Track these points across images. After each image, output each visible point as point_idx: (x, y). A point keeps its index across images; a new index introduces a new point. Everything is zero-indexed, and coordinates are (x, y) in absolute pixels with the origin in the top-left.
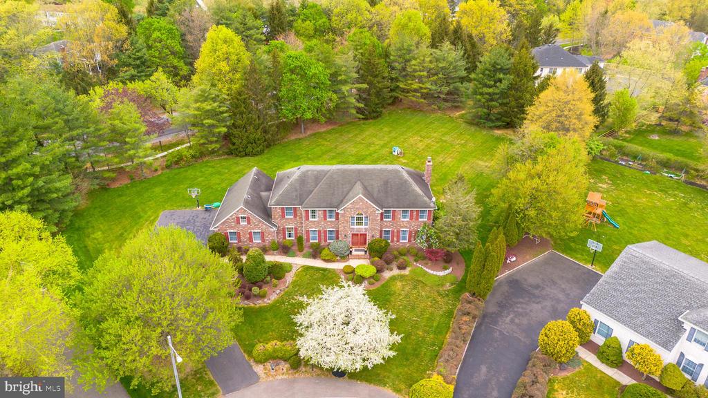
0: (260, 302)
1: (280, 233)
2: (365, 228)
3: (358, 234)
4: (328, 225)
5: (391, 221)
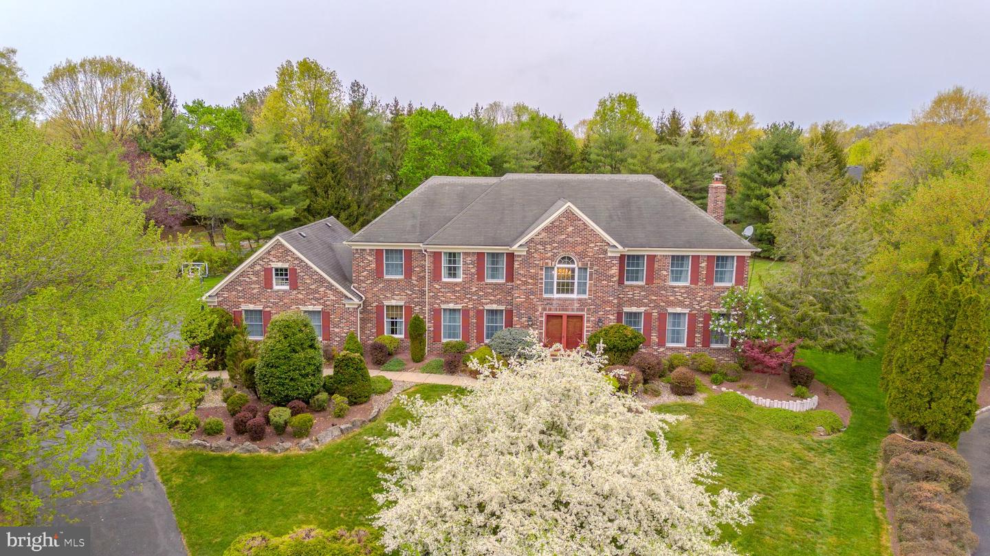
0: (287, 444)
1: (369, 320)
2: (580, 300)
3: (561, 316)
4: (487, 294)
5: (643, 287)
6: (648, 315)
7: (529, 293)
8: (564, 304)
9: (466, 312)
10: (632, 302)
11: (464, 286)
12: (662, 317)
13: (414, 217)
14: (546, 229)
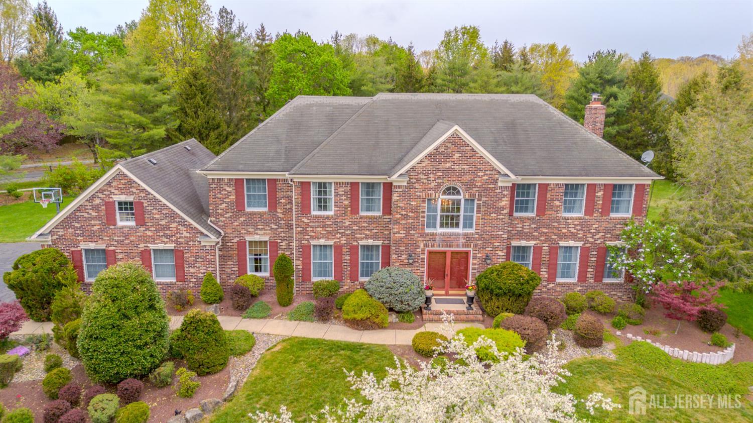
1: (230, 257)
2: (466, 235)
3: (445, 253)
4: (361, 229)
5: (533, 218)
6: (538, 250)
7: (408, 229)
8: (447, 240)
9: (338, 248)
10: (521, 235)
11: (336, 221)
12: (554, 250)
13: (278, 141)
14: (429, 156)
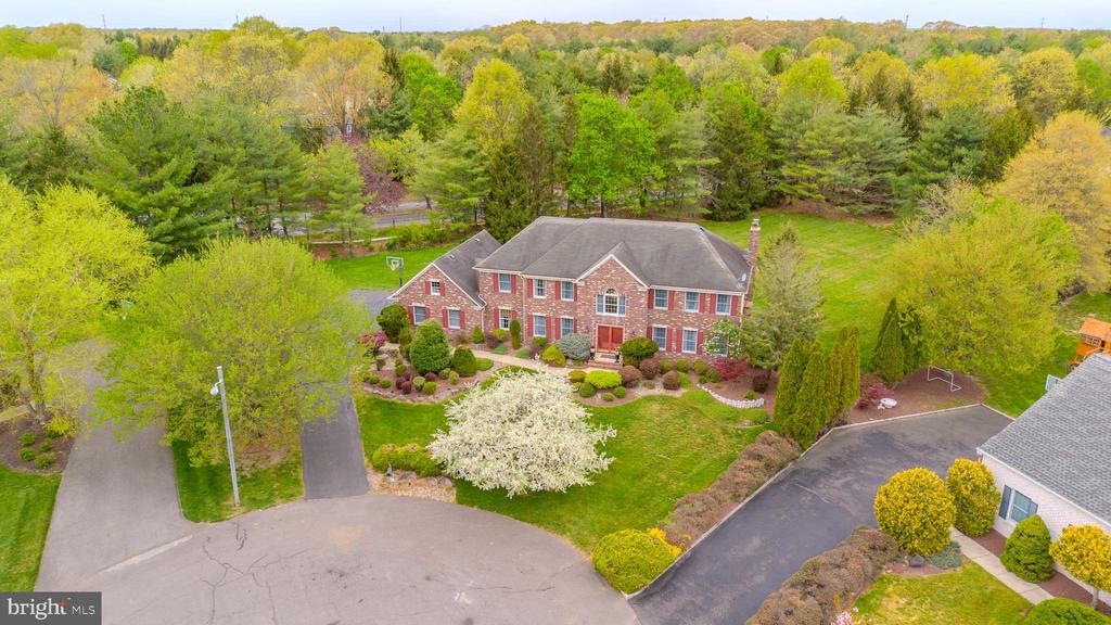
0: (422, 398)
1: (490, 318)
2: (620, 318)
3: (608, 327)
4: (562, 308)
5: (666, 311)
7: (587, 311)
8: (610, 320)
9: (548, 319)
11: (547, 302)
12: (679, 332)
13: (520, 250)
14: (597, 270)
